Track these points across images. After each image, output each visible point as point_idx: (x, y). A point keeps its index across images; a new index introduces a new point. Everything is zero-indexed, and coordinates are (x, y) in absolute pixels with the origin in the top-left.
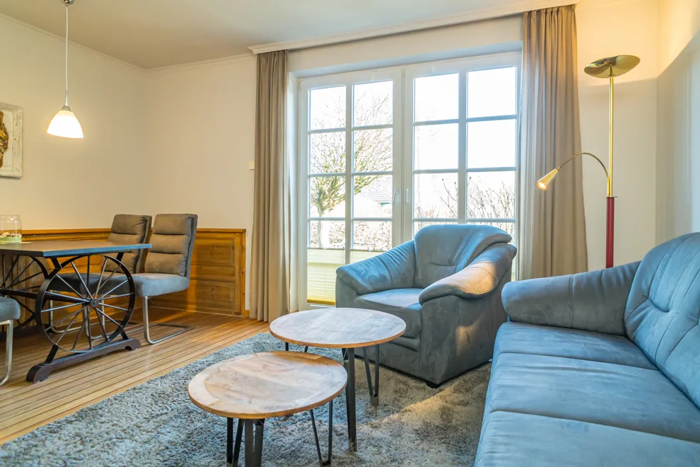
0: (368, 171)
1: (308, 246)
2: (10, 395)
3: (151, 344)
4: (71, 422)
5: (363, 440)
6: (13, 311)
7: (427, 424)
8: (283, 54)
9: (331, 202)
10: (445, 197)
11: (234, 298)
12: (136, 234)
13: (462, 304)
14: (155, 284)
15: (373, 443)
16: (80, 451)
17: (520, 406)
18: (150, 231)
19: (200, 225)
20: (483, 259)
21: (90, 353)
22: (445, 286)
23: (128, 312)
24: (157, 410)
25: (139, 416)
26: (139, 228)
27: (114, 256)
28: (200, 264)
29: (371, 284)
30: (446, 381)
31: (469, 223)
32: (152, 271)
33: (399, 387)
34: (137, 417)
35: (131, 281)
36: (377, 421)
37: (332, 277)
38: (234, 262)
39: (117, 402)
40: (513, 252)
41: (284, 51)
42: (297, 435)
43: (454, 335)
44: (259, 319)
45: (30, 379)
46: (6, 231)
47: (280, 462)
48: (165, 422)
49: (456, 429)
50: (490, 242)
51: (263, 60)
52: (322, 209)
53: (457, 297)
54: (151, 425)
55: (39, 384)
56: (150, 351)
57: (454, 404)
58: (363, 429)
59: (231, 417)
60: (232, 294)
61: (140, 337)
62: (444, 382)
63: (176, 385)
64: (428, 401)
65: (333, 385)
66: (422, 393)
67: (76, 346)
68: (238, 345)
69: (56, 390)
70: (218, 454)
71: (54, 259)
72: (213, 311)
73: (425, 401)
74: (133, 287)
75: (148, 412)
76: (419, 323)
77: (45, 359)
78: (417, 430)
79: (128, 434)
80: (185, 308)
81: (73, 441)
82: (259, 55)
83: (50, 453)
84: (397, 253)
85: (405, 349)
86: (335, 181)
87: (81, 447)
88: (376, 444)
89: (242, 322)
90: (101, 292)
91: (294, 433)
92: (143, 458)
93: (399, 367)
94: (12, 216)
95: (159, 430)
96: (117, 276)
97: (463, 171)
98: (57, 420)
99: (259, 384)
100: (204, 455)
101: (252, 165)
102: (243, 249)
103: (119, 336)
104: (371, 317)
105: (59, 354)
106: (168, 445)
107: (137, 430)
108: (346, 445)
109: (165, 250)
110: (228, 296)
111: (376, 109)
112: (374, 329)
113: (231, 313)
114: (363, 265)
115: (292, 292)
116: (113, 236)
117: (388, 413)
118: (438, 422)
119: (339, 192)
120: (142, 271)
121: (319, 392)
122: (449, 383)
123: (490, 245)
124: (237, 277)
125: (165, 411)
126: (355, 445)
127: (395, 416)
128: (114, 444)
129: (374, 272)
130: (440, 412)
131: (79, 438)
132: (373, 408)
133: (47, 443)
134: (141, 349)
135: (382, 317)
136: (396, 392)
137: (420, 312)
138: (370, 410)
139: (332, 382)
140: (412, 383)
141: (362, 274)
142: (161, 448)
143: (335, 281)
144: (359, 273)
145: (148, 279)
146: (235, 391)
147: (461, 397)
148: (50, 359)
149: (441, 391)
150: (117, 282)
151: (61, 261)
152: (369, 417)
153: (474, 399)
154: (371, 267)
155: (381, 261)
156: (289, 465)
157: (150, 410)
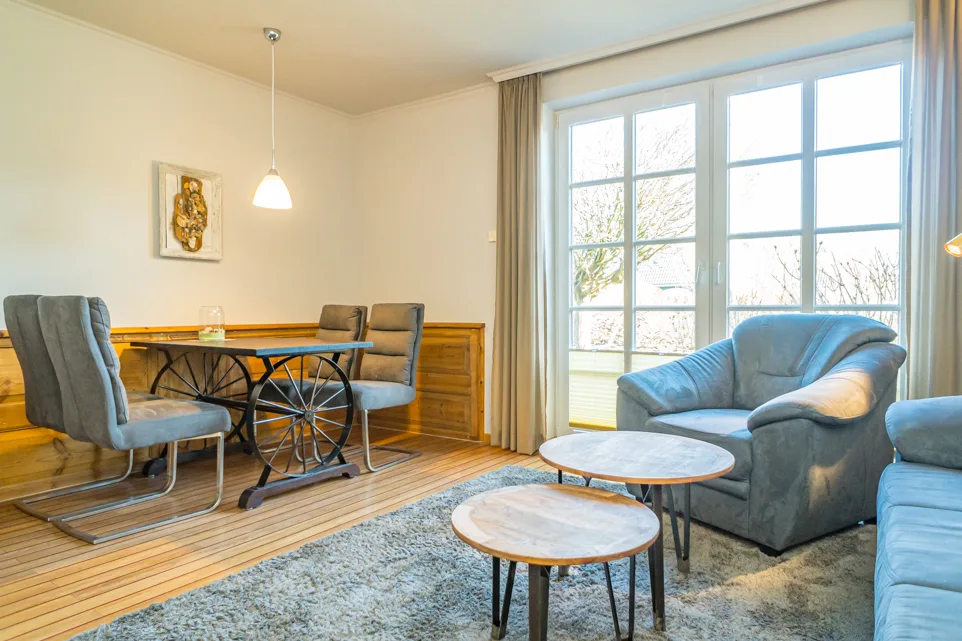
0: (649, 239)
1: (570, 347)
2: (220, 523)
3: (372, 472)
4: (296, 558)
5: (673, 618)
6: (223, 421)
7: (769, 607)
8: (535, 79)
9: (594, 285)
10: (779, 271)
11: (470, 417)
12: (349, 330)
13: (818, 432)
14: (377, 395)
15: (689, 623)
16: (312, 593)
17: (943, 581)
18: (366, 326)
19: (429, 318)
20: (850, 366)
21: (305, 478)
22: (789, 405)
23: (346, 430)
24: (393, 553)
25: (373, 558)
26: (352, 323)
27: (330, 357)
28: (424, 370)
29: (670, 401)
30: (793, 546)
31: (818, 313)
32: (369, 378)
33: (717, 550)
34: (370, 559)
35: (348, 389)
36: (690, 594)
37: (612, 389)
38: (469, 367)
39: (345, 539)
40: (901, 356)
41: (536, 74)
42: (578, 602)
43: (806, 479)
44: (503, 447)
45: (243, 504)
46: (208, 326)
47: (560, 633)
48: (406, 569)
49: (814, 616)
50: (860, 340)
51: (508, 89)
52: (582, 296)
53: (811, 422)
54: (389, 570)
55: (251, 511)
56: (371, 480)
57: (809, 581)
58: (671, 603)
59: (514, 560)
60: (466, 412)
61: (358, 462)
62: (788, 549)
63: (412, 524)
64: (765, 572)
65: (642, 531)
66: (755, 562)
67: (290, 468)
68: (481, 479)
69: (275, 520)
70: (477, 615)
71: (266, 359)
72: (439, 433)
73: (759, 574)
74: (350, 396)
75: (382, 554)
76: (749, 459)
77: (256, 483)
78: (752, 612)
79: (362, 579)
80: (406, 429)
81: (302, 581)
82: (502, 84)
83: (280, 592)
84: (704, 355)
85: (725, 496)
86: (601, 255)
87: (313, 589)
88: (694, 625)
89: (480, 450)
90: (317, 403)
91: (574, 598)
92: (386, 609)
93: (715, 523)
94: (215, 307)
95: (400, 577)
96: (331, 383)
97: (809, 233)
98: (280, 554)
99: (539, 522)
100: (459, 613)
101: (493, 235)
102: (481, 350)
103: (336, 460)
104: (679, 446)
105: (272, 477)
106: (413, 596)
107: (373, 576)
108: (649, 622)
109: (385, 350)
110: (461, 414)
111: (661, 146)
112: (688, 461)
113: (466, 437)
114: (657, 374)
115: (548, 411)
116: (321, 332)
117: (705, 585)
118: (784, 604)
119: (605, 271)
120: (357, 377)
121: (624, 539)
122: (795, 552)
123: (859, 346)
124: (473, 388)
125: (403, 555)
126: (663, 622)
127: (717, 590)
128: (350, 589)
129: (675, 384)
130: (786, 591)
131: (309, 578)
132: (681, 577)
133: (275, 580)
134: (361, 477)
135: (697, 446)
136: (713, 556)
137: (750, 443)
138: (678, 578)
139: (639, 528)
140: (737, 546)
141: (656, 386)
142: (407, 599)
143: (615, 397)
144: (651, 384)
145: (369, 388)
146: (512, 530)
147: (818, 573)
148: (262, 482)
149: (784, 561)
150: (332, 391)
151: (273, 361)
152: (677, 588)
153: (840, 577)
154: (669, 377)
155: (683, 368)
156: (573, 639)
157: (385, 553)
